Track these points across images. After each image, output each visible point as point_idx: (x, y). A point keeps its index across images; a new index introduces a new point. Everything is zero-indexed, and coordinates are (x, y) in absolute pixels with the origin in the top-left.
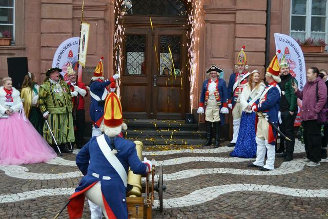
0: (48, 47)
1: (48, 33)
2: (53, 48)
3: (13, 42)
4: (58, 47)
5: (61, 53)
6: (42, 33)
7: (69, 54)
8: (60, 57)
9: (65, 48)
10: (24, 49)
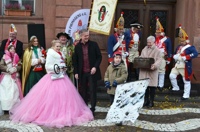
0: (61, 17)
1: (62, 6)
2: (66, 18)
3: (33, 14)
4: (70, 17)
5: (73, 22)
6: (57, 6)
7: (79, 23)
8: (71, 25)
9: (76, 18)
10: (42, 19)
